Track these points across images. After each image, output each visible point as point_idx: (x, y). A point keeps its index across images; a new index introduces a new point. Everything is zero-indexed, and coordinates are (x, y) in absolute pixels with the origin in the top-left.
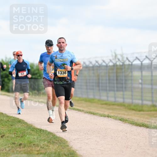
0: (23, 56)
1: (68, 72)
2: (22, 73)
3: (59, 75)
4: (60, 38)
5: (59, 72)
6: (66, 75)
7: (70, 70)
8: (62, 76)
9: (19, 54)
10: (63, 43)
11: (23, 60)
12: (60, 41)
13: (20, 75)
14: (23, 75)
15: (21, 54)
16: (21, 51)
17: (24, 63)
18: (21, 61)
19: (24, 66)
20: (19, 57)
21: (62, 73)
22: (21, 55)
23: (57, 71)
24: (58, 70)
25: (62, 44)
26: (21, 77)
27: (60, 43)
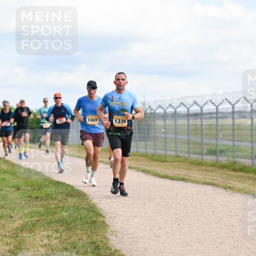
0: (61, 99)
1: (128, 121)
2: (61, 120)
3: (116, 124)
4: (119, 73)
5: (116, 120)
6: (125, 124)
7: (131, 119)
8: (120, 125)
9: (57, 96)
10: (123, 80)
11: (62, 104)
12: (119, 78)
13: (58, 122)
14: (61, 122)
15: (60, 96)
16: (60, 92)
17: (63, 107)
18: (60, 105)
19: (63, 111)
20: (57, 100)
21: (121, 121)
22: (60, 98)
23: (114, 120)
24: (115, 117)
25: (121, 81)
26: (60, 124)
27: (118, 79)
